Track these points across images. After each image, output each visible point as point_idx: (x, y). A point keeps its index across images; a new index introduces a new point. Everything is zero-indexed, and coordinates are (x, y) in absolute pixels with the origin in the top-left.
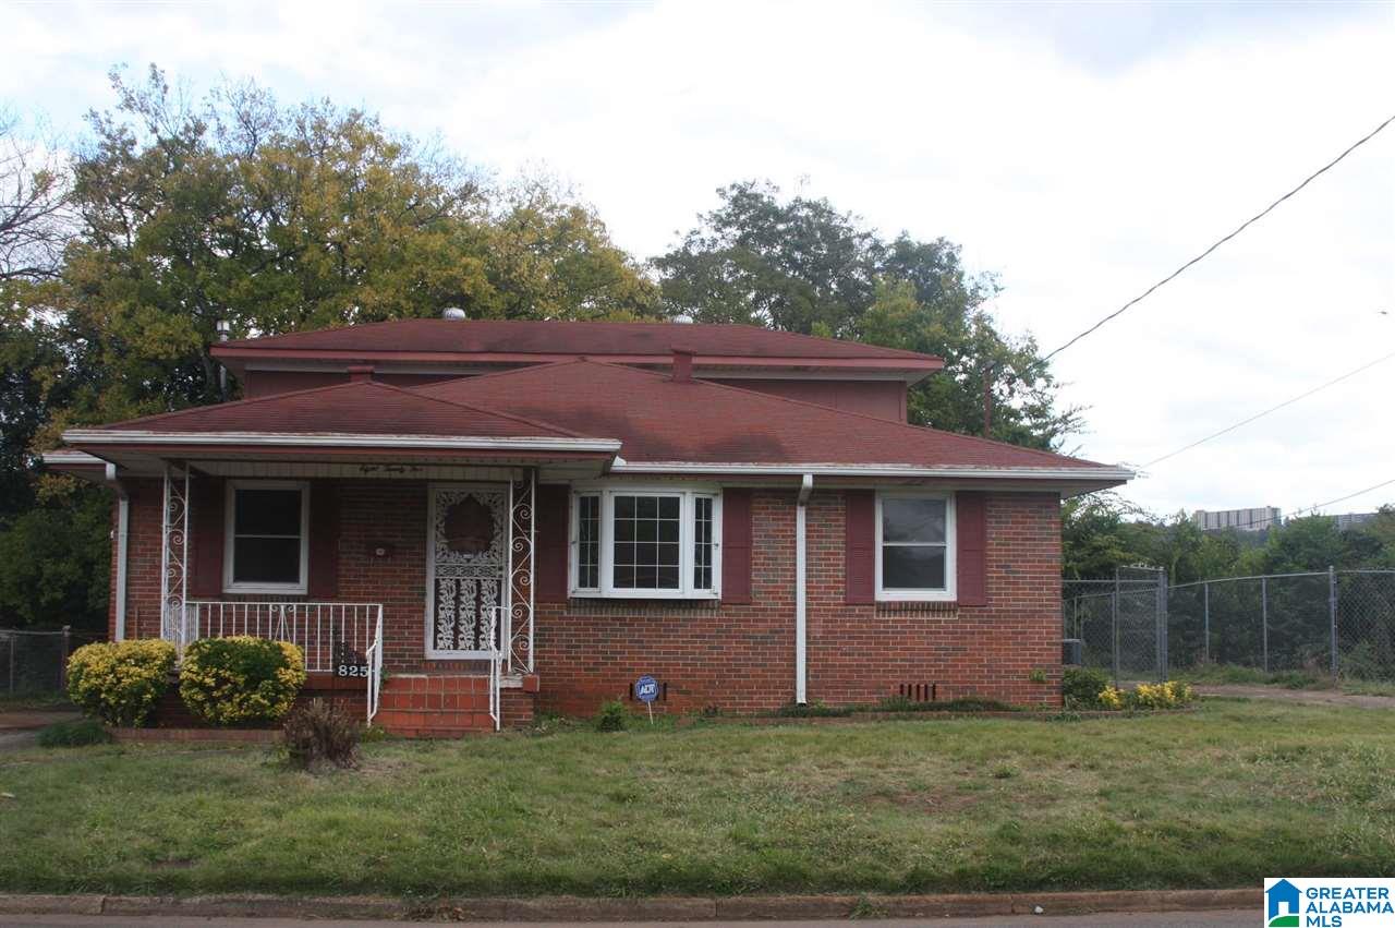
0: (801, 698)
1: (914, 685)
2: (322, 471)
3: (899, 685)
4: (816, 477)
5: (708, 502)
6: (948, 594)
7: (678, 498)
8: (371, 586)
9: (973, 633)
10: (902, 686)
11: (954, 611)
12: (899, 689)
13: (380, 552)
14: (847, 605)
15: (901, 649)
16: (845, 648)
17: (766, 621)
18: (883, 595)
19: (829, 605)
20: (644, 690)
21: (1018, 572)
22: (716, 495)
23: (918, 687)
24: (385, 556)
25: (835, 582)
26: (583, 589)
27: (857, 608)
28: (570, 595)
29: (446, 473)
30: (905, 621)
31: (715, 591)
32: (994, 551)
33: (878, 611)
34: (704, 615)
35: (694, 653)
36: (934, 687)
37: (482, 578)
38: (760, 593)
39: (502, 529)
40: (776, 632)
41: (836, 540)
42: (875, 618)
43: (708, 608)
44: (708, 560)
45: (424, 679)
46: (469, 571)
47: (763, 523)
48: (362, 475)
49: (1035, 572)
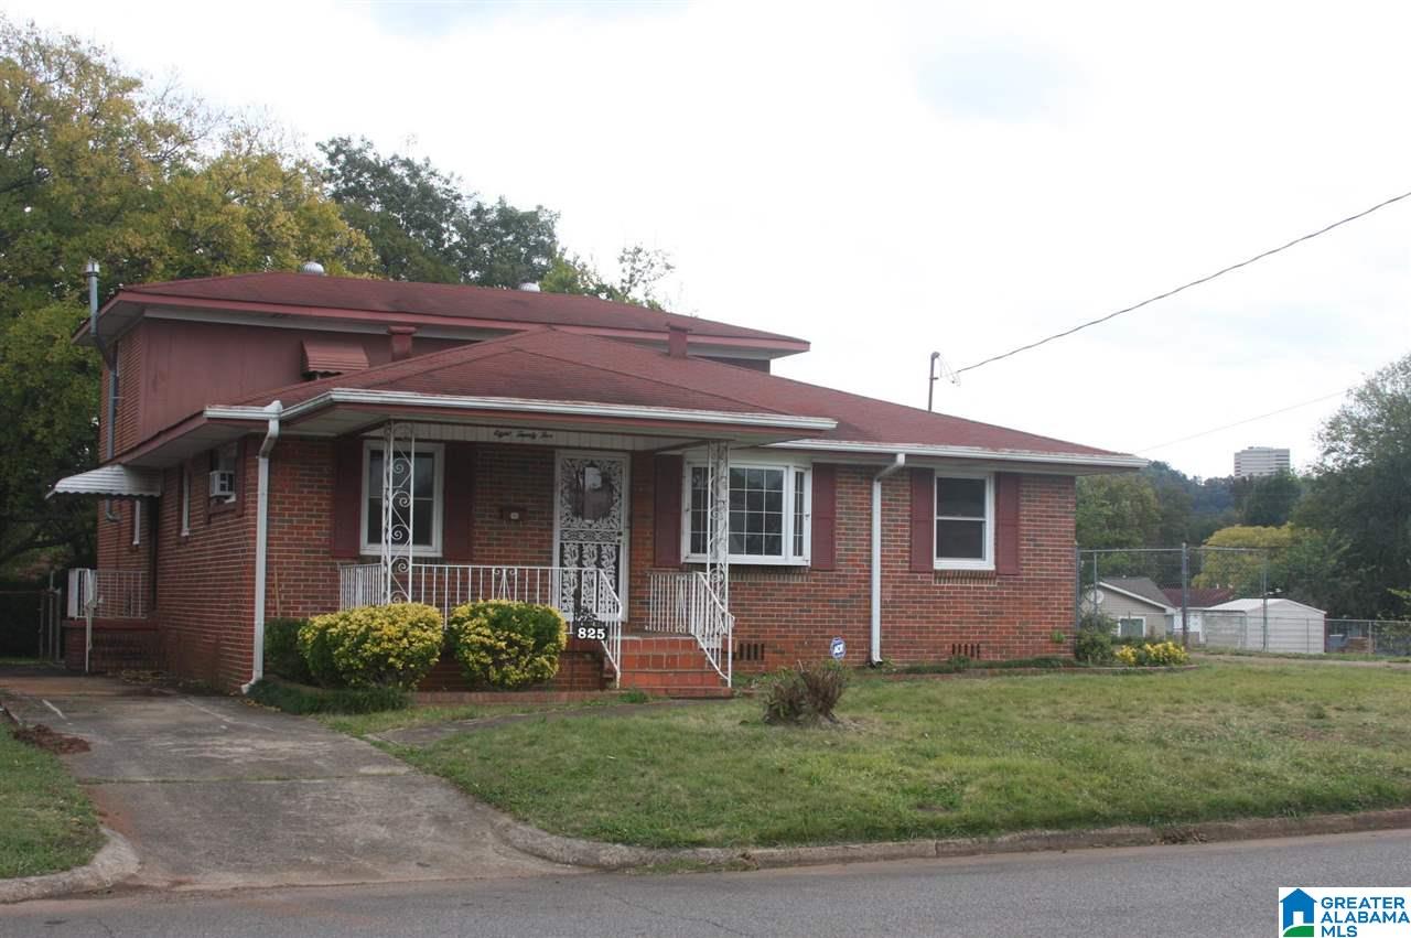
0: (876, 658)
1: (963, 645)
2: (459, 434)
3: (951, 645)
4: (908, 456)
5: (802, 474)
6: (987, 564)
7: (782, 471)
8: (503, 549)
9: (1008, 599)
10: (954, 646)
11: (995, 579)
12: (951, 649)
13: (515, 516)
14: (911, 572)
15: (954, 613)
16: (910, 613)
17: (845, 586)
18: (941, 564)
19: (896, 572)
20: (836, 650)
21: (1043, 545)
22: (806, 469)
23: (966, 646)
24: (521, 519)
25: (902, 551)
26: (694, 555)
27: (919, 575)
28: (683, 560)
29: (574, 440)
30: (957, 588)
31: (805, 560)
32: (1025, 527)
33: (935, 578)
34: (796, 580)
35: (787, 616)
36: (978, 647)
37: (602, 543)
38: (841, 560)
39: (620, 496)
40: (854, 596)
41: (903, 513)
42: (933, 584)
43: (800, 574)
44: (801, 532)
45: (638, 642)
46: (591, 536)
47: (845, 496)
48: (496, 439)
49: (1055, 546)
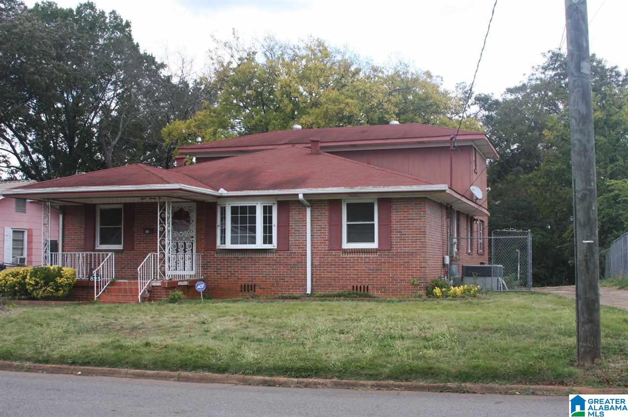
0: (309, 291)
1: (359, 286)
2: (127, 200)
3: (352, 286)
4: (304, 195)
5: (270, 208)
6: (375, 245)
7: (255, 207)
8: (145, 245)
9: (385, 262)
10: (353, 287)
11: (376, 252)
12: (352, 288)
13: (147, 232)
14: (329, 250)
15: (353, 270)
16: (329, 269)
17: (295, 258)
18: (346, 245)
19: (322, 250)
20: (199, 287)
21: (405, 234)
22: (274, 204)
23: (361, 287)
24: (149, 233)
25: (324, 240)
26: (222, 245)
27: (334, 252)
28: (217, 248)
30: (354, 257)
31: (274, 245)
32: (395, 225)
33: (343, 253)
34: (270, 256)
35: (266, 272)
36: (368, 287)
37: (186, 241)
38: (293, 245)
39: (193, 221)
40: (299, 262)
42: (342, 256)
43: (271, 252)
44: (271, 232)
46: (181, 239)
47: (294, 215)
48: (141, 201)
49: (413, 234)
